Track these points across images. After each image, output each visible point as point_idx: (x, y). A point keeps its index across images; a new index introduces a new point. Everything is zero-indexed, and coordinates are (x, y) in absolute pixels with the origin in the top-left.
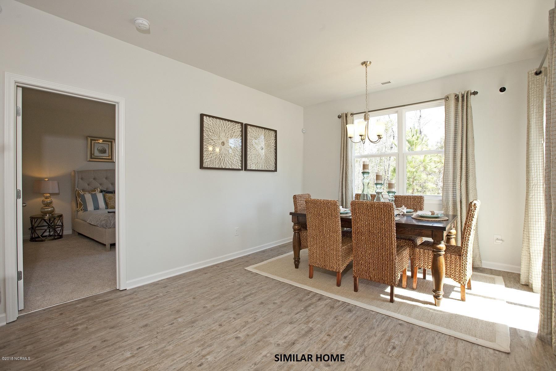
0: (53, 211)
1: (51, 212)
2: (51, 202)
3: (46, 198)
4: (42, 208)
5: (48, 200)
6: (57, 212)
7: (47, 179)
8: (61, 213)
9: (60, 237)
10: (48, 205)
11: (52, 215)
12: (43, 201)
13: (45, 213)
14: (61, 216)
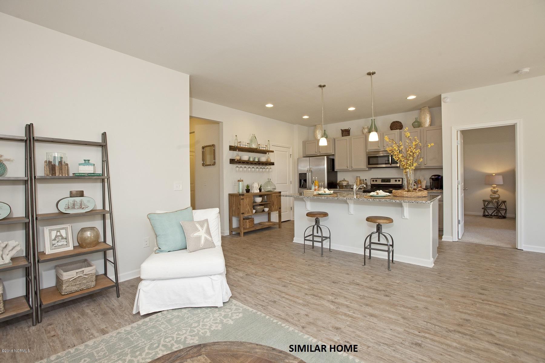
0: (499, 198)
1: (498, 198)
2: (497, 191)
3: (494, 188)
4: (491, 195)
5: (496, 190)
6: (502, 199)
7: (494, 175)
8: (504, 200)
9: (504, 217)
10: (495, 192)
11: (498, 200)
12: (491, 190)
13: (493, 199)
14: (504, 202)
